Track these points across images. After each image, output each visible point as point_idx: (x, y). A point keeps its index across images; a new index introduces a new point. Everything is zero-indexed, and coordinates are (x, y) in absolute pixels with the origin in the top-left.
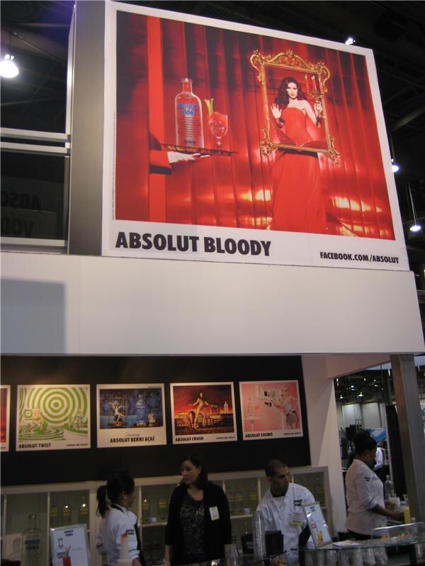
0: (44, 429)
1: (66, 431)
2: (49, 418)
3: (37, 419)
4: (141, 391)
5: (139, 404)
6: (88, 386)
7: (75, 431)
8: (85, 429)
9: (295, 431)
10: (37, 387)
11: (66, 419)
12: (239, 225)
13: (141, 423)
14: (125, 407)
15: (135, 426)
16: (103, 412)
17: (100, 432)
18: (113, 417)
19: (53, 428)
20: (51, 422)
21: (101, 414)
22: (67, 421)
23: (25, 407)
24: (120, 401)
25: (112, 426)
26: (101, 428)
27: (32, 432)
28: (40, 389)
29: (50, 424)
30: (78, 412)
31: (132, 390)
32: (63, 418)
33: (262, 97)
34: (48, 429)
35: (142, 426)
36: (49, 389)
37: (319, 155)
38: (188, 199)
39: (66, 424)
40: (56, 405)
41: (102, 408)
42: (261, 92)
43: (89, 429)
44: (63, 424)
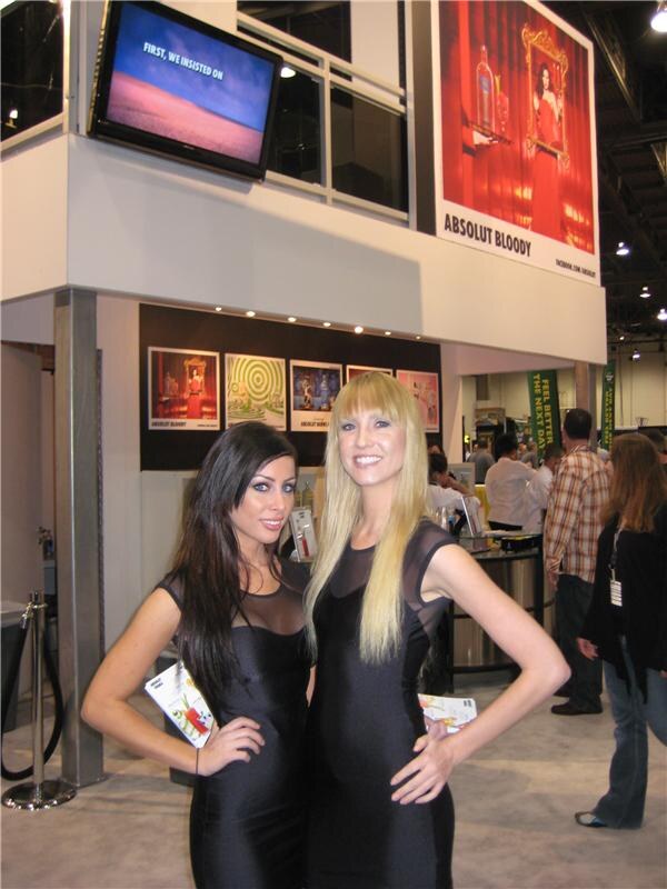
0: (249, 407)
1: (267, 411)
2: (253, 395)
3: (243, 395)
4: (325, 370)
5: (323, 385)
6: (283, 360)
7: (273, 410)
8: (281, 409)
9: (433, 426)
10: (242, 357)
11: (266, 397)
12: (514, 222)
13: (325, 407)
14: (312, 387)
15: (320, 409)
16: (296, 392)
17: (293, 413)
18: (303, 398)
19: (256, 406)
20: (255, 399)
21: (295, 394)
22: (267, 400)
23: (232, 381)
24: (308, 380)
25: (302, 408)
26: (295, 409)
27: (239, 410)
28: (245, 360)
29: (254, 402)
30: (276, 390)
31: (317, 370)
32: (263, 395)
33: (526, 82)
34: (252, 406)
35: (325, 410)
36: (252, 361)
37: (559, 157)
38: (485, 187)
39: (266, 403)
40: (258, 379)
41: (295, 387)
42: (526, 74)
43: (284, 410)
44: (263, 402)
